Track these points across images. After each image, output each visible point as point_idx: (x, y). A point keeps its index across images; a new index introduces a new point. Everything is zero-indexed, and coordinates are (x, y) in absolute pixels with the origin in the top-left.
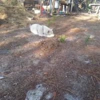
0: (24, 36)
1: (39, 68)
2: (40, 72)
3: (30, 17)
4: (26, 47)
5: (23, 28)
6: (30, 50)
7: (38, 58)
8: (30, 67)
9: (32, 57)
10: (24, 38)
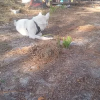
0: (5, 38)
1: (29, 91)
2: (32, 97)
3: (14, 8)
4: (9, 56)
5: (4, 26)
6: (15, 62)
7: (27, 74)
8: (15, 89)
9: (18, 72)
10: (5, 41)
